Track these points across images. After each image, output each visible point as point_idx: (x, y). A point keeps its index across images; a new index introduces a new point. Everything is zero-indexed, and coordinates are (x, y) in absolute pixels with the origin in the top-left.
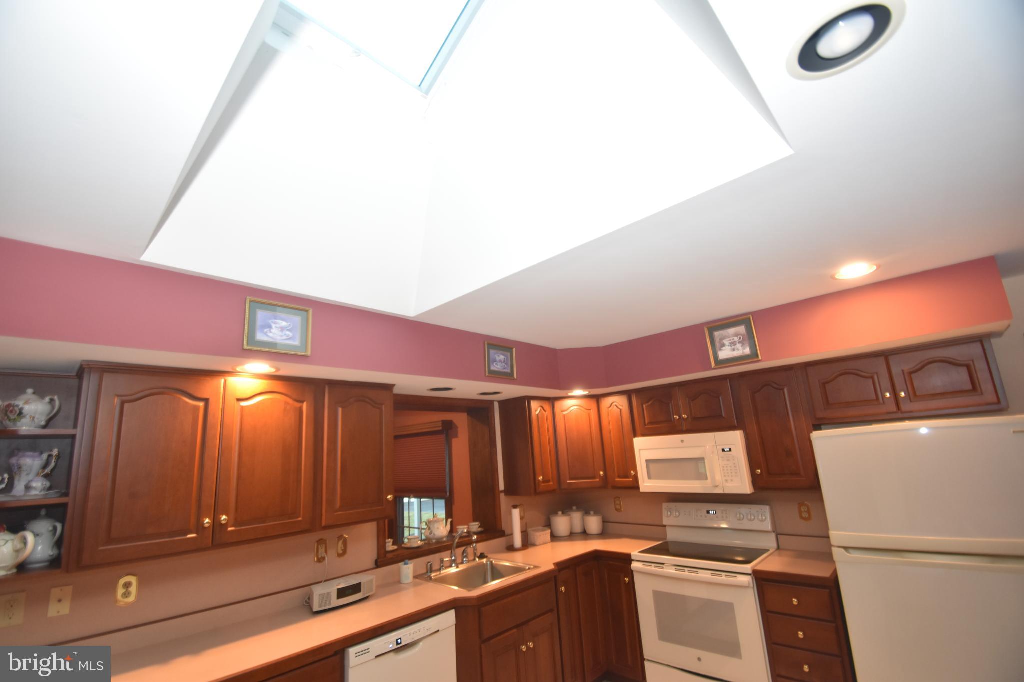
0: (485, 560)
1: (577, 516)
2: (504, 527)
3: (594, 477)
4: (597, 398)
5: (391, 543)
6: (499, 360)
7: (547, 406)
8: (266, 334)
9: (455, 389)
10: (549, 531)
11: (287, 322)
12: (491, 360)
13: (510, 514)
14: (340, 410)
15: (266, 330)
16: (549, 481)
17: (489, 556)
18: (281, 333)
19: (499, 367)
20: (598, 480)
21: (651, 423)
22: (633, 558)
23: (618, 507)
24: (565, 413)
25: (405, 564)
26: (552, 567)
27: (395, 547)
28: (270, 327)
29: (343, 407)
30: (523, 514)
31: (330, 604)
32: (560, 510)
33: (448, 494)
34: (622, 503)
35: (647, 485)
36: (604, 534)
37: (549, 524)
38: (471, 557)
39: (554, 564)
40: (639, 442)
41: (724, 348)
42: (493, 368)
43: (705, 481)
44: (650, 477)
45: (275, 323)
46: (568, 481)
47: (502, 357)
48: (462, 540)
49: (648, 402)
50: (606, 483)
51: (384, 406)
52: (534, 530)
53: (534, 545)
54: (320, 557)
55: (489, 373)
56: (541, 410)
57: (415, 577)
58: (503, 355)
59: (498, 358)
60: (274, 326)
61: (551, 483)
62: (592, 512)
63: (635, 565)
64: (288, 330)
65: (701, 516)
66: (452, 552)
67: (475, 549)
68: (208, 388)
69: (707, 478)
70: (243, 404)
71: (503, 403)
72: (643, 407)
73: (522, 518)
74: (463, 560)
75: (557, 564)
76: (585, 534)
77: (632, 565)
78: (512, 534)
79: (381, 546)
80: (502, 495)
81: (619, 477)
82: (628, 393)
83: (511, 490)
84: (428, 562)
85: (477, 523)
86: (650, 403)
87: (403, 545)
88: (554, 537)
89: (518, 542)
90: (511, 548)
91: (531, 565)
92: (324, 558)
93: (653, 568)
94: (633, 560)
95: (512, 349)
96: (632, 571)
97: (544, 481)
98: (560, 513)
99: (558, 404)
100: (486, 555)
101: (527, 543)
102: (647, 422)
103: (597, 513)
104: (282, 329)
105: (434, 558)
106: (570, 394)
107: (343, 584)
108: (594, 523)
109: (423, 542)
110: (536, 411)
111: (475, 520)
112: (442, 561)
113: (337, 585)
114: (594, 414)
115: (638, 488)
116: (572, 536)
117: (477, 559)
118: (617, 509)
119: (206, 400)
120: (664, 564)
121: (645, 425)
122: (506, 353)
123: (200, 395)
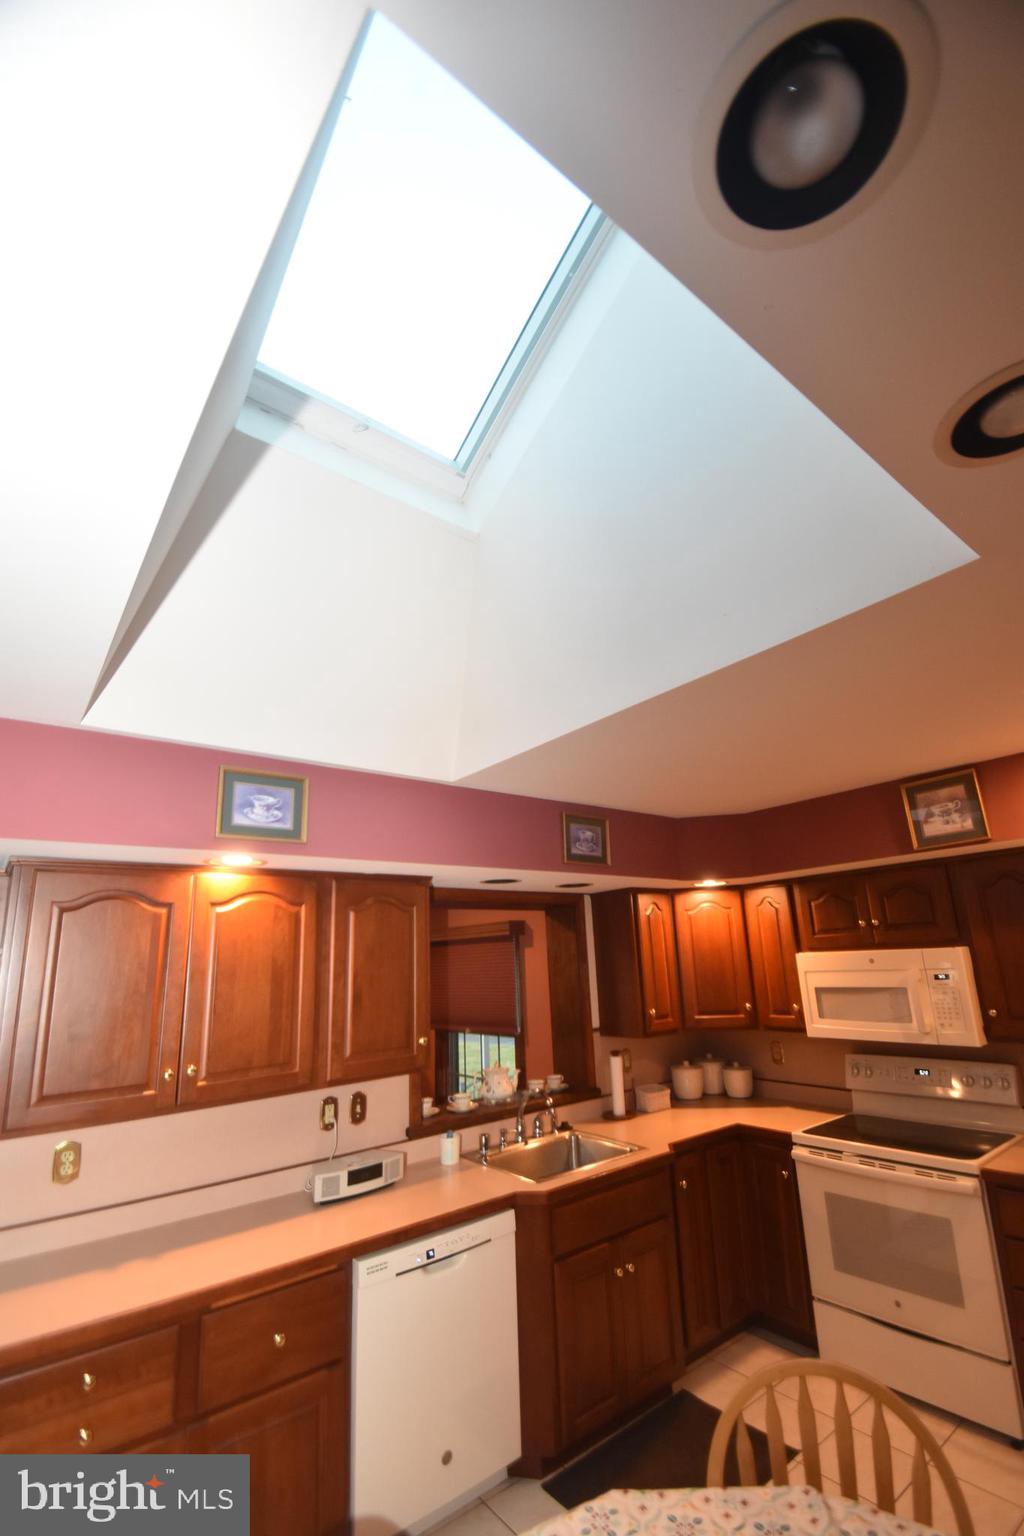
0: (566, 1134)
1: (712, 1069)
2: (599, 1084)
3: (736, 1012)
4: (741, 891)
5: (430, 1104)
6: (584, 839)
7: (663, 902)
8: (246, 815)
9: (520, 881)
10: (668, 1092)
11: (275, 797)
12: (572, 840)
13: (608, 1063)
14: (352, 916)
15: (245, 811)
16: (666, 1016)
17: (575, 1128)
18: (266, 814)
19: (584, 849)
20: (742, 1016)
21: (822, 931)
22: (794, 1140)
23: (777, 1057)
24: (690, 913)
25: (448, 1137)
26: (666, 1150)
27: (437, 1110)
28: (252, 805)
29: (356, 912)
30: (627, 1064)
31: (337, 1193)
32: (686, 1060)
33: (519, 1030)
34: (782, 1051)
35: (818, 1027)
36: (755, 1098)
37: (668, 1081)
38: (548, 1128)
39: (670, 1145)
40: (805, 961)
41: (931, 820)
42: (574, 851)
43: (910, 1024)
44: (821, 1015)
45: (259, 800)
46: (697, 1017)
47: (589, 834)
48: (533, 1102)
49: (817, 899)
50: (754, 1021)
51: (415, 908)
52: (646, 1091)
53: (644, 1112)
54: (327, 1122)
55: (568, 859)
56: (653, 909)
57: (462, 1156)
58: (590, 830)
59: (582, 837)
60: (257, 803)
61: (670, 1019)
62: (736, 1064)
63: (797, 1152)
64: (277, 809)
65: (906, 1078)
66: (518, 1121)
67: (554, 1117)
68: (172, 889)
69: (911, 1021)
70: (220, 909)
71: (597, 898)
72: (810, 906)
73: (626, 1070)
74: (535, 1133)
75: (675, 1146)
76: (724, 1099)
77: (793, 1151)
78: (610, 1095)
79: (416, 1109)
80: (596, 1036)
81: (776, 1012)
82: (788, 885)
83: (609, 1028)
84: (482, 1135)
85: (559, 1076)
86: (821, 900)
87: (448, 1108)
88: (677, 1101)
89: (619, 1107)
90: (609, 1116)
91: (635, 1145)
92: (332, 1125)
93: (825, 1159)
94: (795, 1144)
95: (604, 822)
96: (793, 1161)
97: (659, 1016)
98: (686, 1063)
99: (680, 900)
100: (571, 1125)
101: (633, 1110)
102: (816, 929)
103: (743, 1066)
104: (269, 807)
105: (493, 1129)
106: (697, 885)
107: (357, 1164)
108: (738, 1081)
109: (476, 1104)
110: (646, 910)
111: (556, 1072)
112: (503, 1133)
113: (349, 1165)
114: (735, 914)
115: (803, 1030)
116: (705, 1100)
117: (556, 1132)
118: (775, 1061)
119: (169, 906)
120: (841, 1152)
121: (814, 933)
122: (593, 827)
123: (162, 899)
